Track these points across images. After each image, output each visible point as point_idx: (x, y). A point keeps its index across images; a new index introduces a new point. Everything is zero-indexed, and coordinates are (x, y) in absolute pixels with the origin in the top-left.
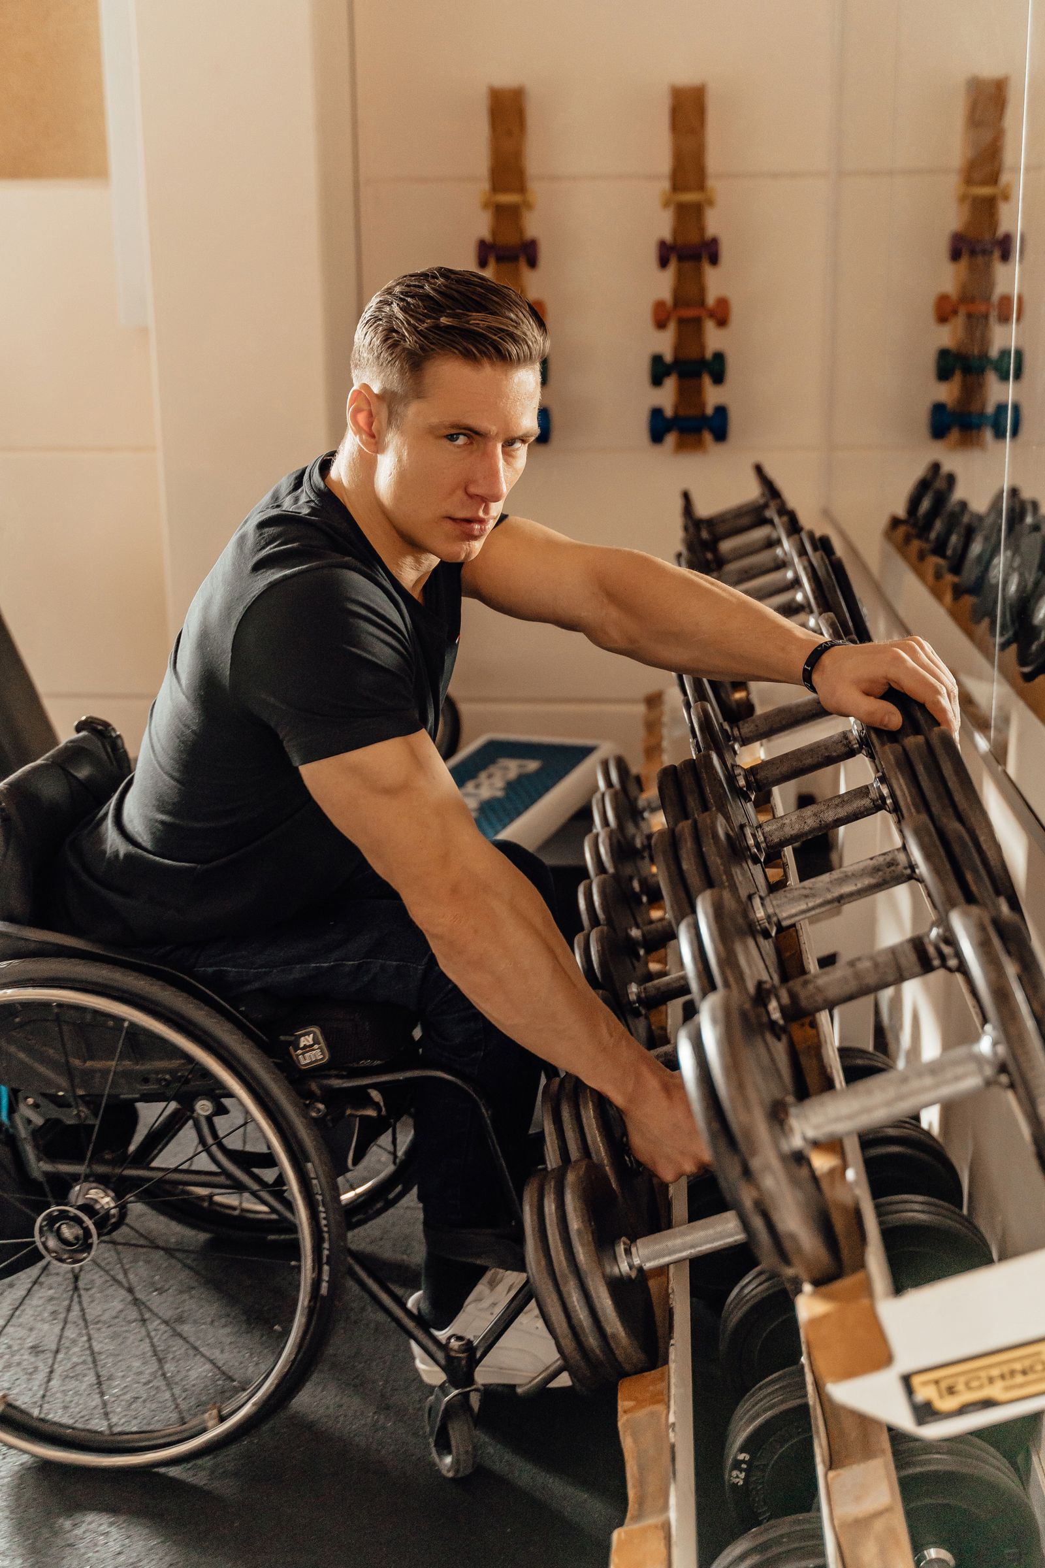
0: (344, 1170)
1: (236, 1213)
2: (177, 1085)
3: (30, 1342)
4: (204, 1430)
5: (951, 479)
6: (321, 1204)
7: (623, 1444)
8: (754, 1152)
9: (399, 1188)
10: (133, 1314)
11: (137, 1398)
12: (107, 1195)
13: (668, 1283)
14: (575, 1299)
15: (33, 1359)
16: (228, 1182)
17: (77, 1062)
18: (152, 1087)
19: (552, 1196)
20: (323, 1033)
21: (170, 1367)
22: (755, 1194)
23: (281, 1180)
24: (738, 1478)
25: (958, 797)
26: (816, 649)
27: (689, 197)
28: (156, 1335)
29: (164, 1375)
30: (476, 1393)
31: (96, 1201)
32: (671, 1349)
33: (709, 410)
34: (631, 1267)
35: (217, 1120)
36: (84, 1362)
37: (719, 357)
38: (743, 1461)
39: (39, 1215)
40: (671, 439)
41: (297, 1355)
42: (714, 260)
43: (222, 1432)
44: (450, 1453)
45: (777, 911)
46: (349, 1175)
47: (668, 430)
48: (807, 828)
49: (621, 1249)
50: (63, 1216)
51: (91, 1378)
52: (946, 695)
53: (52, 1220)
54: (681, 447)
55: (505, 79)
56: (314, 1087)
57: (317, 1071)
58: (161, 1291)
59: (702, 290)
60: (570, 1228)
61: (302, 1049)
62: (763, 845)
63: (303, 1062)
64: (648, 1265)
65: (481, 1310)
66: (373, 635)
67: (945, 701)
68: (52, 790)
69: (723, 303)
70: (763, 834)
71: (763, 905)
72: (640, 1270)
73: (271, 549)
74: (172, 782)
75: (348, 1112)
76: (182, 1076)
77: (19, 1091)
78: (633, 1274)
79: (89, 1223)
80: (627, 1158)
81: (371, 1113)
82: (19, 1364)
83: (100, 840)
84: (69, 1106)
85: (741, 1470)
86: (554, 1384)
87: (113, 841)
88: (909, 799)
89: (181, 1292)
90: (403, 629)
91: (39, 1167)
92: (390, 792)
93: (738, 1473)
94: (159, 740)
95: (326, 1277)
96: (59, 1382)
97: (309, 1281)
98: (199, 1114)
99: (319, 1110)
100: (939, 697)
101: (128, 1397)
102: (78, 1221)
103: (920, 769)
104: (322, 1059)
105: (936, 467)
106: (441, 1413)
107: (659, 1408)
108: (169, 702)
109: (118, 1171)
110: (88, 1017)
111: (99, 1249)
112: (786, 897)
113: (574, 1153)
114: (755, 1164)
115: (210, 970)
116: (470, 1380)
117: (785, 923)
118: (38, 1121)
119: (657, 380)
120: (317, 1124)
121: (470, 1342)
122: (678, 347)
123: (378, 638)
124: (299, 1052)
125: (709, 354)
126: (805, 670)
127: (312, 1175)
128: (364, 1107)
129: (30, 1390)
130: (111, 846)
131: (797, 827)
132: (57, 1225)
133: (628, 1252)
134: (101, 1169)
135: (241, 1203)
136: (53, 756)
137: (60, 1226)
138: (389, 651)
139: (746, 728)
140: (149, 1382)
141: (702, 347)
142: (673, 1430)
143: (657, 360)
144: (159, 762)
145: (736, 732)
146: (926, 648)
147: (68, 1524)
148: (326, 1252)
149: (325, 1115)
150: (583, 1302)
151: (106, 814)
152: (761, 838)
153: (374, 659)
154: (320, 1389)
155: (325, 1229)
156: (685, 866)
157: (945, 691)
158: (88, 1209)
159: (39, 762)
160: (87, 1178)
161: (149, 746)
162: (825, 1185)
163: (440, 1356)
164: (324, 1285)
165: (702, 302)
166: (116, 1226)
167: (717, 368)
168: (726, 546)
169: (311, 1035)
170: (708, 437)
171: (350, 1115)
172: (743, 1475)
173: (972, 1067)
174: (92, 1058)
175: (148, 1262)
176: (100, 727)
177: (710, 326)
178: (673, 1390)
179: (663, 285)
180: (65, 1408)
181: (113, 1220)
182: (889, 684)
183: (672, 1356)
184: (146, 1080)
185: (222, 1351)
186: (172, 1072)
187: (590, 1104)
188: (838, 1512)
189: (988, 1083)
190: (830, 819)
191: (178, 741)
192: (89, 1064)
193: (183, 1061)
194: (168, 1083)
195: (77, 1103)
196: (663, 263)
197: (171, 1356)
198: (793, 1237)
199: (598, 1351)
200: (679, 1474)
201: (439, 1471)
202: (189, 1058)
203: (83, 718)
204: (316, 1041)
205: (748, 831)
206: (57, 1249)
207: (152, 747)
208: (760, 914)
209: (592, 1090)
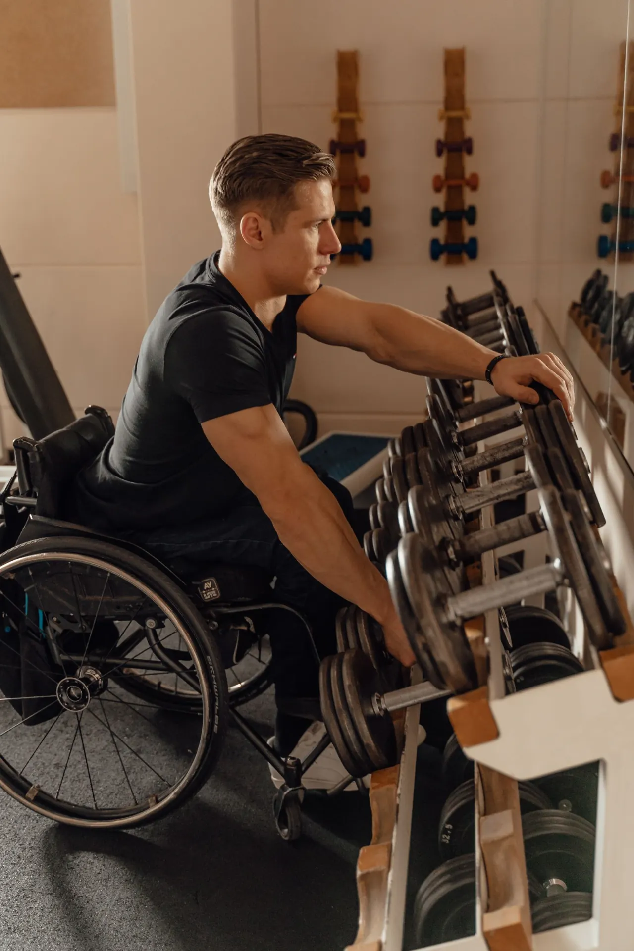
0: (230, 665)
1: (174, 694)
2: (136, 610)
3: (54, 762)
4: (148, 808)
5: (606, 279)
6: (214, 679)
7: (371, 806)
8: (422, 616)
9: (266, 682)
10: (113, 748)
11: (112, 792)
12: (96, 673)
13: (404, 723)
14: (346, 723)
15: (56, 771)
16: (164, 667)
17: (80, 597)
18: (122, 611)
19: (335, 667)
20: (217, 581)
21: (131, 777)
22: (423, 640)
23: (193, 667)
24: (446, 838)
25: (562, 438)
26: (493, 360)
27: (455, 114)
28: (125, 760)
29: (128, 781)
30: (302, 790)
31: (91, 676)
32: (403, 757)
33: (466, 240)
34: (380, 709)
35: (158, 631)
36: (84, 773)
37: (472, 209)
38: (449, 829)
39: (59, 682)
40: (443, 258)
41: (199, 766)
42: (470, 151)
43: (158, 808)
44: (287, 827)
45: (462, 504)
46: (234, 668)
47: (441, 252)
48: (487, 462)
49: (375, 699)
50: (72, 682)
51: (87, 781)
52: (565, 385)
53: (65, 685)
54: (449, 262)
55: (347, 45)
56: (212, 612)
57: (214, 603)
58: (128, 736)
59: (462, 169)
60: (345, 684)
61: (205, 590)
62: (462, 472)
63: (206, 598)
64: (390, 709)
65: (307, 746)
66: (242, 348)
67: (564, 388)
68: (71, 445)
69: (475, 177)
70: (462, 466)
71: (454, 501)
72: (386, 711)
73: (187, 303)
74: (135, 438)
75: (232, 627)
76: (139, 605)
77: (49, 613)
78: (382, 714)
79: (86, 687)
80: (384, 653)
81: (244, 628)
82: (48, 773)
83: (95, 472)
84: (76, 622)
85: (447, 834)
86: (347, 789)
87: (102, 471)
88: (534, 439)
89: (141, 737)
90: (259, 344)
91: (60, 657)
92: (252, 437)
93: (446, 836)
94: (127, 414)
95: (217, 722)
96: (70, 783)
97: (207, 724)
98: (148, 627)
99: (214, 625)
100: (560, 386)
101: (108, 792)
102: (80, 686)
103: (542, 422)
104: (216, 596)
105: (598, 273)
106: (282, 802)
107: (393, 786)
108: (133, 394)
109: (103, 660)
110: (88, 570)
111: (91, 702)
112: (467, 496)
113: (352, 644)
114: (423, 623)
115: (154, 544)
116: (298, 783)
117: (467, 511)
118: (60, 630)
119: (435, 222)
120: (213, 633)
121: (298, 760)
122: (448, 202)
123: (246, 350)
124: (204, 592)
125: (466, 207)
126: (487, 371)
127: (210, 663)
128: (240, 625)
129: (54, 787)
130: (101, 475)
131: (481, 462)
132: (69, 688)
133: (379, 701)
134: (95, 659)
135: (176, 689)
136: (72, 427)
137: (70, 689)
138: (253, 358)
139: (463, 413)
140: (120, 784)
141: (462, 202)
142: (399, 798)
143: (435, 210)
144: (127, 427)
145: (457, 414)
146: (556, 359)
147: (71, 858)
148: (217, 708)
149: (218, 628)
150: (350, 726)
151: (99, 459)
152: (460, 469)
153: (244, 362)
154: (215, 790)
155: (217, 694)
156: (409, 477)
157: (564, 382)
158: (86, 680)
159: (64, 429)
160: (85, 663)
161: (122, 417)
162: (473, 647)
163: (282, 769)
164: (216, 726)
165: (462, 176)
166: (102, 691)
167: (471, 215)
168: (472, 317)
169: (210, 583)
170: (465, 256)
171: (233, 630)
172: (448, 837)
173: (548, 576)
174: (89, 595)
175: (123, 720)
176: (99, 411)
177: (467, 191)
178: (401, 777)
179: (438, 166)
180: (72, 797)
181: (100, 687)
182: (533, 379)
183: (403, 759)
184: (118, 608)
185: (161, 769)
186: (133, 603)
187: (363, 620)
188: (483, 837)
189: (558, 585)
190: (500, 457)
191: (137, 414)
192: (87, 598)
193: (139, 597)
194: (131, 609)
195: (81, 620)
196: (439, 153)
197: (132, 771)
198: (444, 664)
199: (359, 754)
200: (400, 821)
201: (280, 836)
202: (143, 595)
203: (90, 406)
204: (213, 586)
205: (454, 465)
206: (69, 702)
207: (124, 420)
208: (453, 506)
209: (364, 612)
